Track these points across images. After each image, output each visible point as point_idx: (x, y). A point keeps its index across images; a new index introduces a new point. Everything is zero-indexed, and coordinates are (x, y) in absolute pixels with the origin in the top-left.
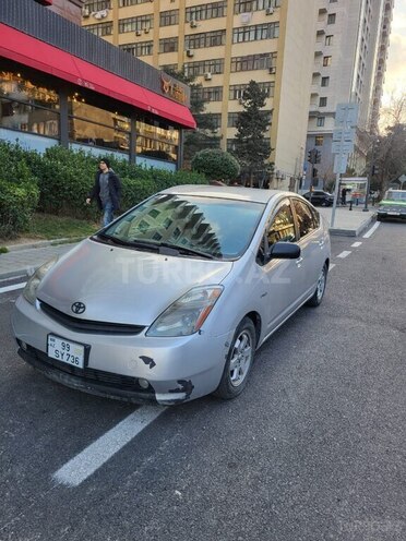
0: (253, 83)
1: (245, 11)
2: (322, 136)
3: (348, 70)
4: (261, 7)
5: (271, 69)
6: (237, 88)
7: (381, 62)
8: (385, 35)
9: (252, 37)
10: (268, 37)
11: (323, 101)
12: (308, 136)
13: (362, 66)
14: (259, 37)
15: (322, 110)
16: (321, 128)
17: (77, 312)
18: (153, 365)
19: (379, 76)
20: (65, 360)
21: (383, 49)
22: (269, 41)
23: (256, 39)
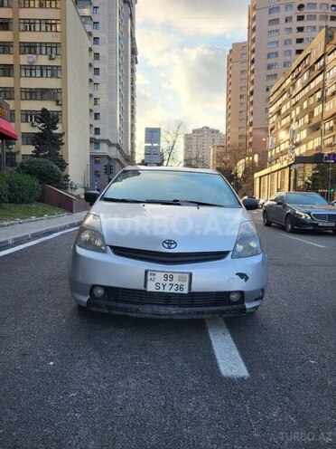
0: (44, 110)
1: (30, 53)
2: (99, 157)
3: (113, 111)
4: (44, 51)
5: (57, 102)
6: (29, 113)
7: (133, 107)
8: (133, 89)
9: (39, 74)
10: (52, 76)
11: (97, 131)
12: (91, 156)
13: (121, 109)
14: (45, 75)
15: (97, 137)
16: (98, 151)
17: (169, 248)
18: (247, 278)
19: (133, 117)
20: (167, 290)
21: (133, 98)
22: (54, 80)
23: (42, 76)
